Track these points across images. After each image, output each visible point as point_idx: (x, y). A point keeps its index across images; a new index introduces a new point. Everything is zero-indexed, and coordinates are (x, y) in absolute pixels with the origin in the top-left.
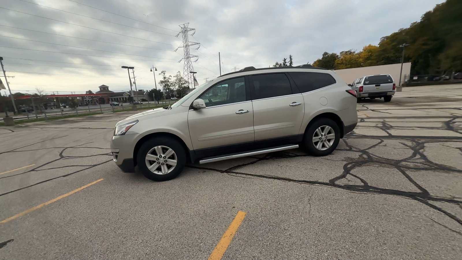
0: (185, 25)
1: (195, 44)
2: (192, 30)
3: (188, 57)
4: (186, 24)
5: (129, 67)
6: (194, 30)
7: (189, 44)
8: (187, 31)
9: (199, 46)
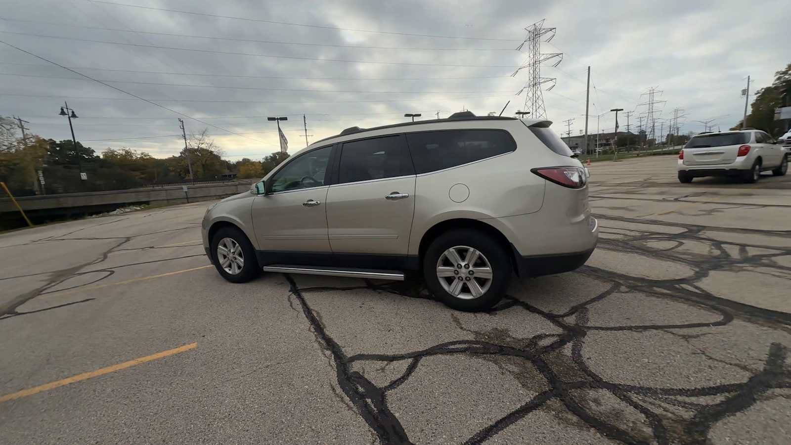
0: (537, 25)
1: (553, 57)
2: (548, 31)
3: (535, 83)
4: (539, 23)
5: (414, 114)
6: (554, 30)
7: (541, 59)
8: (538, 35)
9: (561, 59)
